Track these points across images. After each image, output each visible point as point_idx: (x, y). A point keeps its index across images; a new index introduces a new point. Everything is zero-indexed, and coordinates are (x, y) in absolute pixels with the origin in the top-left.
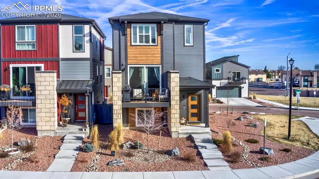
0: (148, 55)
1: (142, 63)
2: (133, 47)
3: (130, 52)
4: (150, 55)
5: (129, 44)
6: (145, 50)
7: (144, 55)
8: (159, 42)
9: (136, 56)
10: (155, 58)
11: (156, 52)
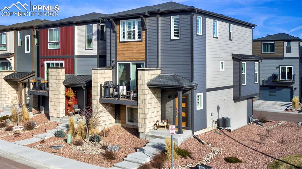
0: (134, 52)
1: (129, 60)
2: (121, 43)
3: (119, 48)
4: (136, 52)
5: (118, 41)
6: (131, 46)
7: (130, 52)
8: (144, 37)
9: (124, 52)
10: (140, 55)
11: (141, 48)
